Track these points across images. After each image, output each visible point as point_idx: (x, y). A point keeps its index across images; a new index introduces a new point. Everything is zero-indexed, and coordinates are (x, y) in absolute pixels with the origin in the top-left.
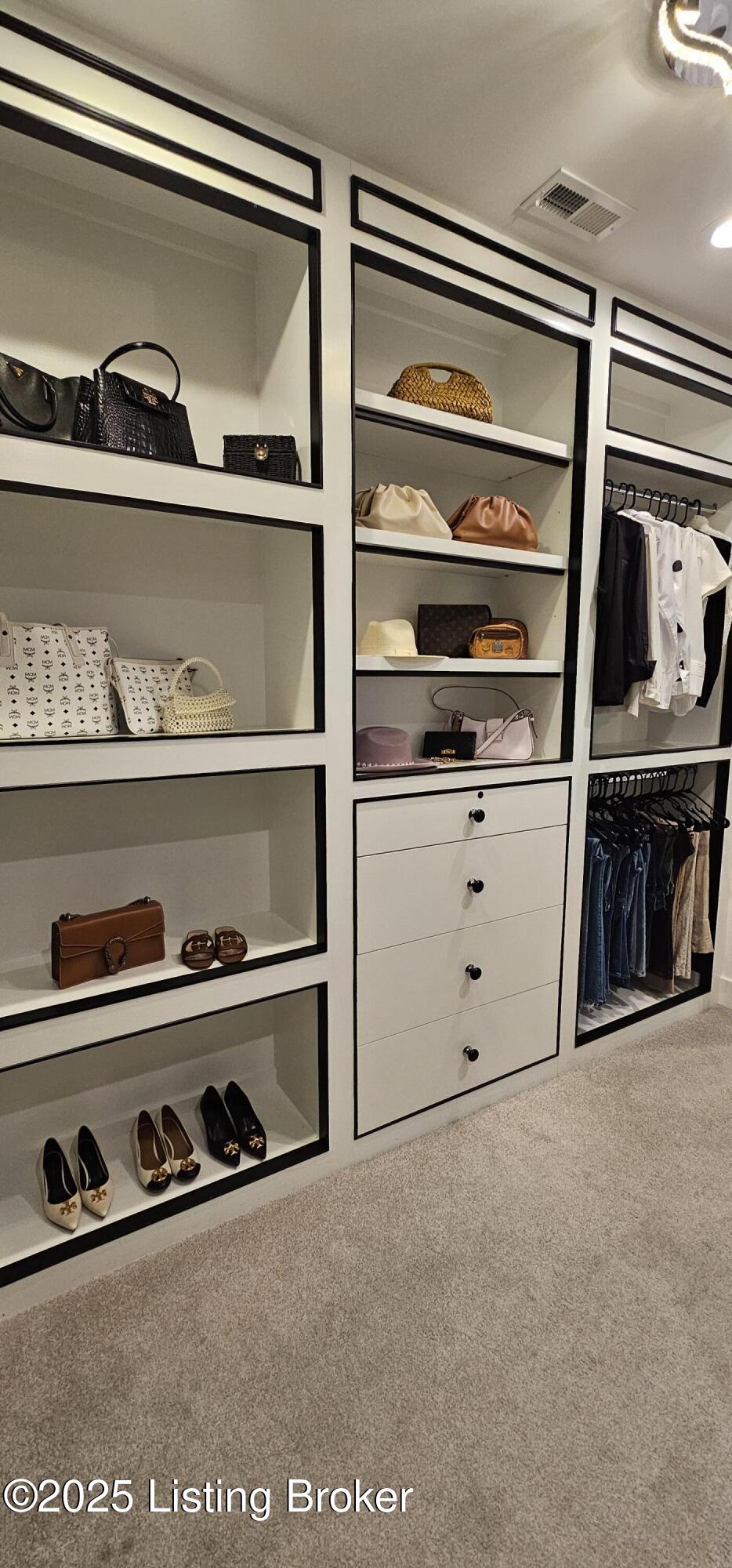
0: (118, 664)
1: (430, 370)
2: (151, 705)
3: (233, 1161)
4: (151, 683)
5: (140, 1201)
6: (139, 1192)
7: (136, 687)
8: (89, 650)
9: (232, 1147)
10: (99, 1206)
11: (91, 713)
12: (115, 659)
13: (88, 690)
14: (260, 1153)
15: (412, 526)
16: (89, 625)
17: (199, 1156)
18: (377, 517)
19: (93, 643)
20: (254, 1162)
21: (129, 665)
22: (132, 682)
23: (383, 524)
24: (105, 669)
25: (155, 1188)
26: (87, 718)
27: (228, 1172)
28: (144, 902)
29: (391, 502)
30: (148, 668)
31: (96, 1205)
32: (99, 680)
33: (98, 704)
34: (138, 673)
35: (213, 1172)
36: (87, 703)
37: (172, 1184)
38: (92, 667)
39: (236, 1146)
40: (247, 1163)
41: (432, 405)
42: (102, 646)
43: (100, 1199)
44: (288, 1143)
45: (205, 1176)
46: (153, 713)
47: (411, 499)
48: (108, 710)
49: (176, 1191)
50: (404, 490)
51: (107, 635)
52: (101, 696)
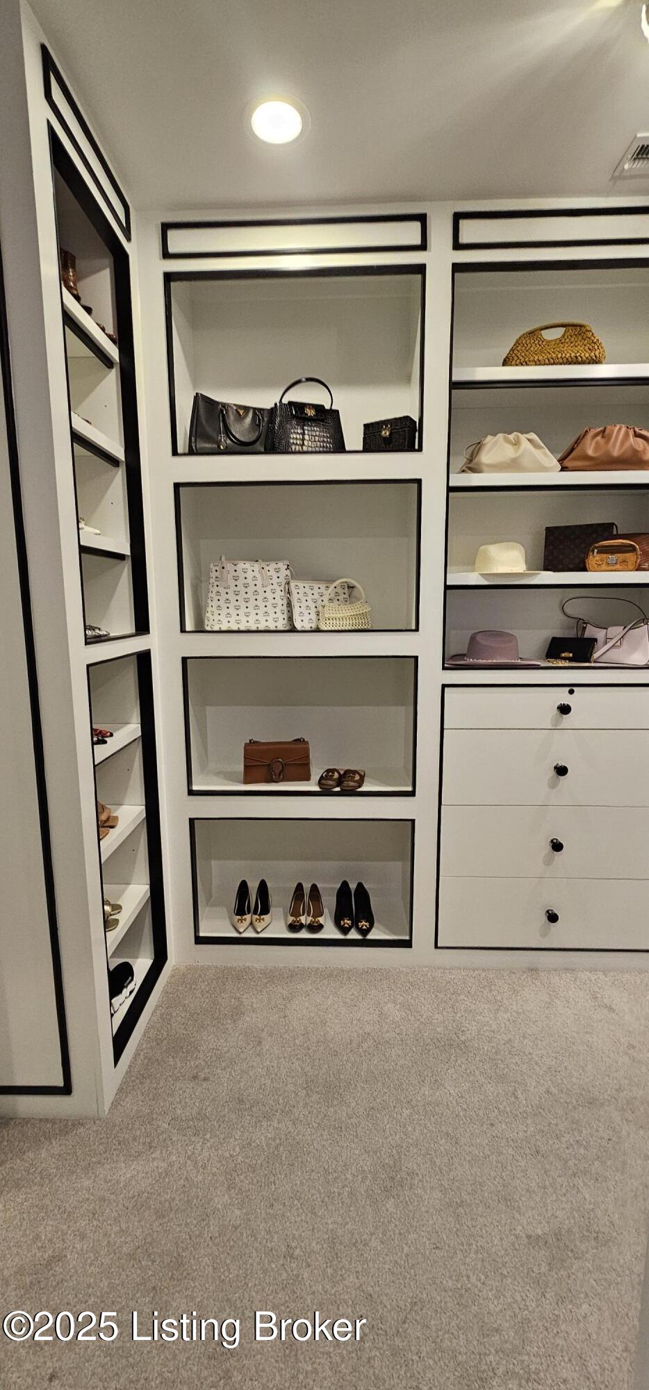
0: (293, 584)
1: (543, 332)
2: (313, 611)
3: (345, 931)
4: (316, 596)
5: (282, 933)
6: (284, 928)
7: (303, 599)
8: (275, 575)
9: (347, 922)
10: (259, 927)
11: (272, 615)
12: (291, 581)
13: (271, 601)
14: (364, 932)
15: (513, 465)
16: (277, 559)
17: (327, 920)
18: (479, 464)
19: (278, 572)
20: (360, 937)
21: (301, 584)
22: (301, 596)
23: (485, 469)
24: (285, 588)
25: (294, 927)
26: (270, 619)
27: (340, 936)
28: (298, 740)
29: (496, 449)
30: (316, 586)
31: (256, 924)
32: (279, 594)
33: (277, 610)
34: (307, 590)
35: (330, 932)
36: (270, 610)
37: (304, 930)
38: (275, 586)
39: (349, 922)
40: (353, 935)
41: (538, 363)
42: (284, 573)
43: (260, 921)
44: (385, 933)
45: (323, 934)
46: (313, 616)
47: (516, 443)
48: (285, 613)
49: (304, 934)
50: (511, 437)
51: (288, 566)
52: (280, 605)
